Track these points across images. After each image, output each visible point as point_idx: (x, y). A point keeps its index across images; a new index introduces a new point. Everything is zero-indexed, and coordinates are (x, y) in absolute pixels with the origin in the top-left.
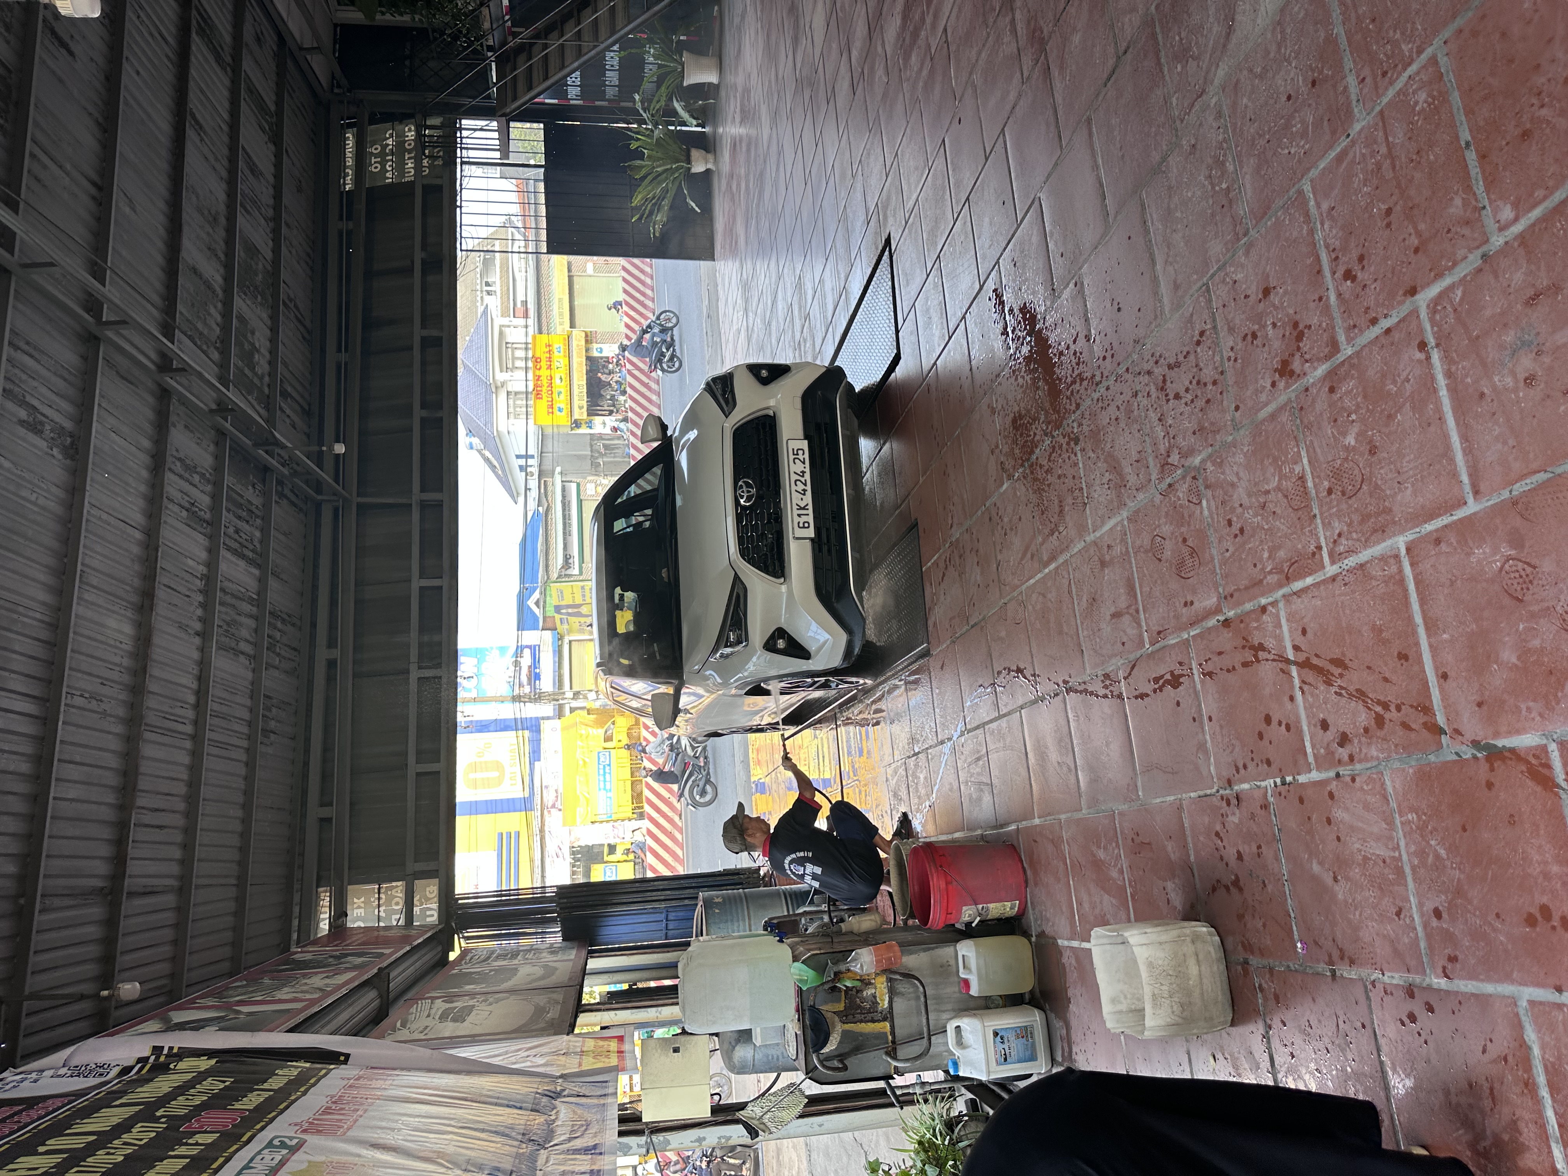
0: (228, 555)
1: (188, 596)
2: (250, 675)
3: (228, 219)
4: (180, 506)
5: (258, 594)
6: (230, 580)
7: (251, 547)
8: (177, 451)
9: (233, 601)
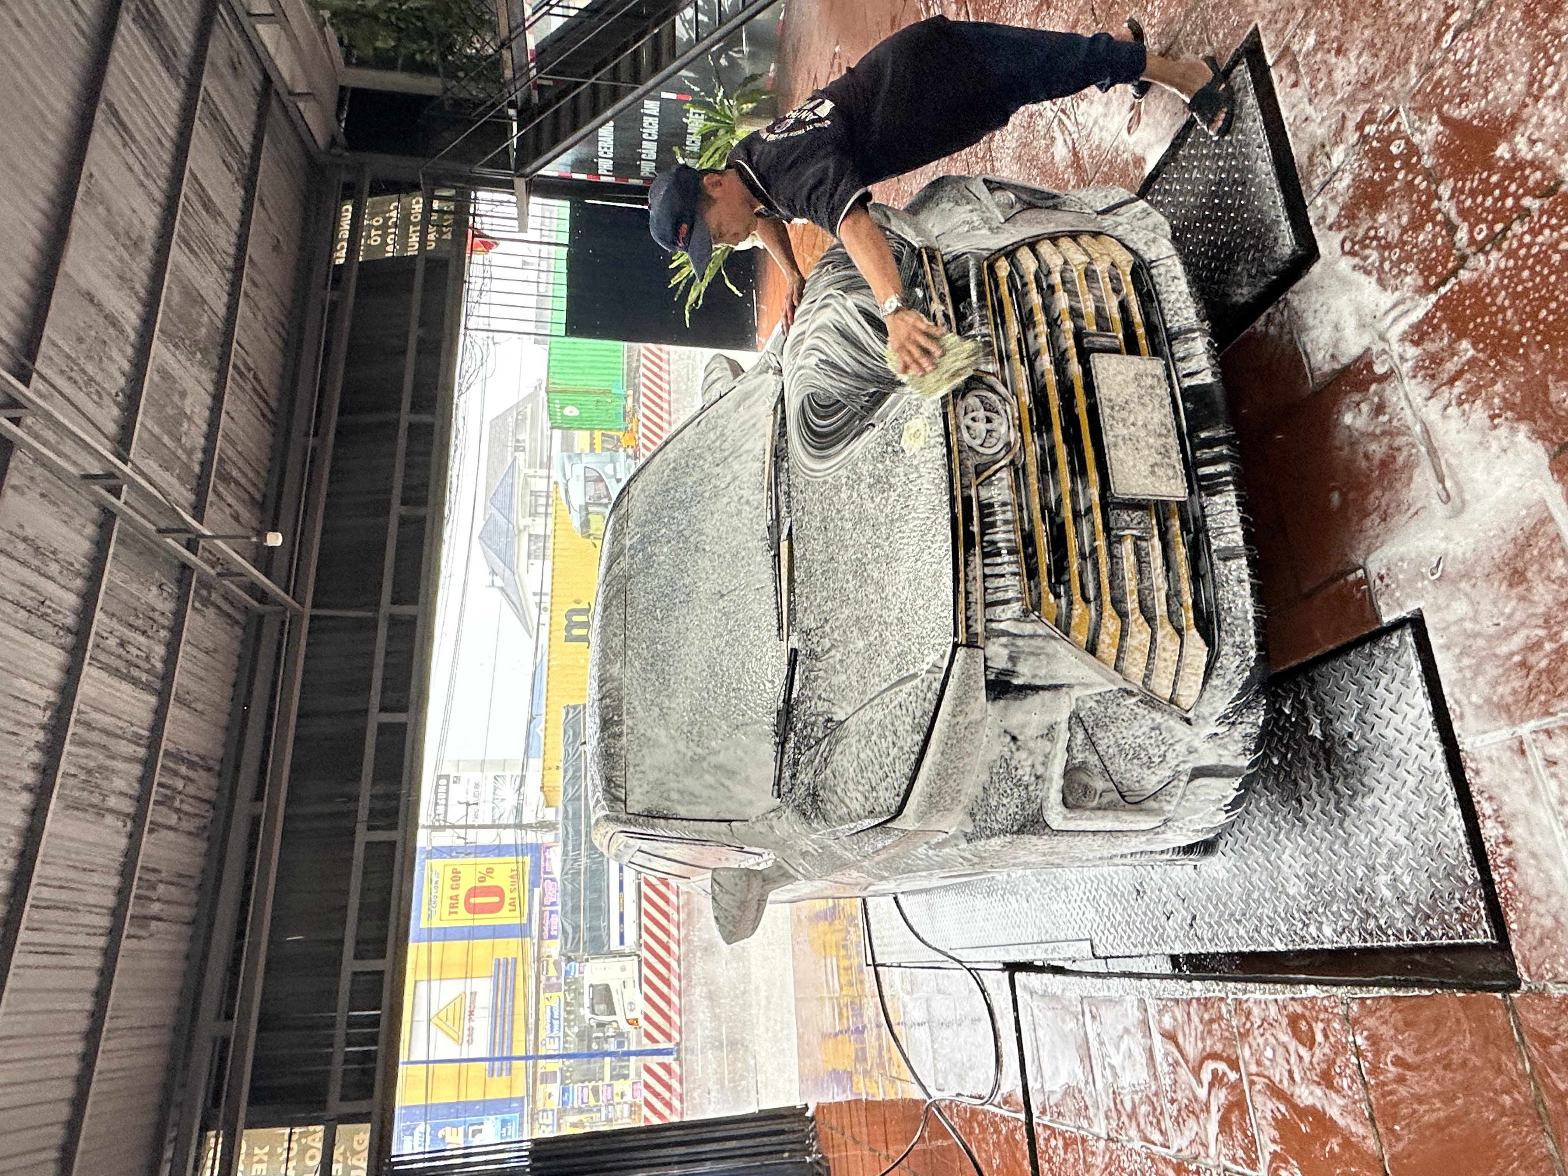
1: (14, 734)
2: (123, 843)
3: (155, 249)
5: (150, 729)
6: (98, 709)
7: (145, 666)
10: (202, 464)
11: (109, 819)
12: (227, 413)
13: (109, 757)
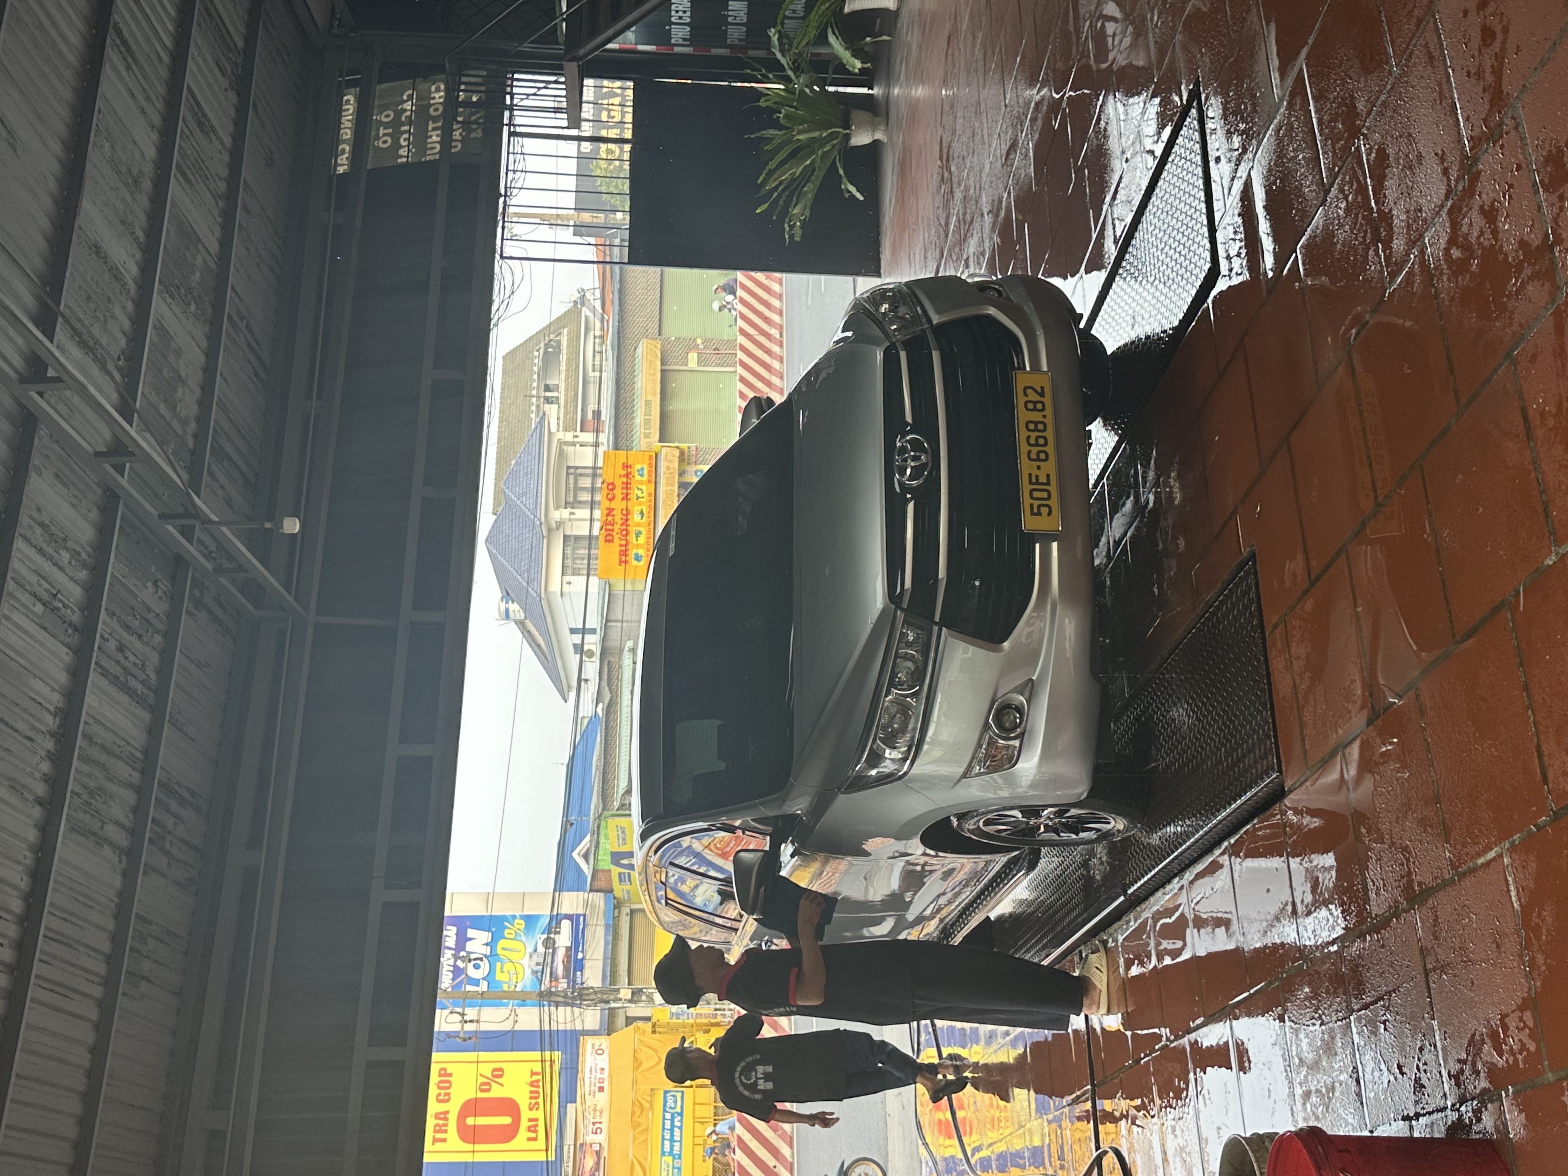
0: (104, 683)
1: (30, 739)
2: (118, 881)
3: (155, 186)
4: (35, 596)
5: (145, 752)
6: (100, 723)
7: (142, 676)
8: (39, 510)
9: (103, 758)
10: (195, 437)
11: (107, 851)
12: (221, 374)
13: (109, 779)
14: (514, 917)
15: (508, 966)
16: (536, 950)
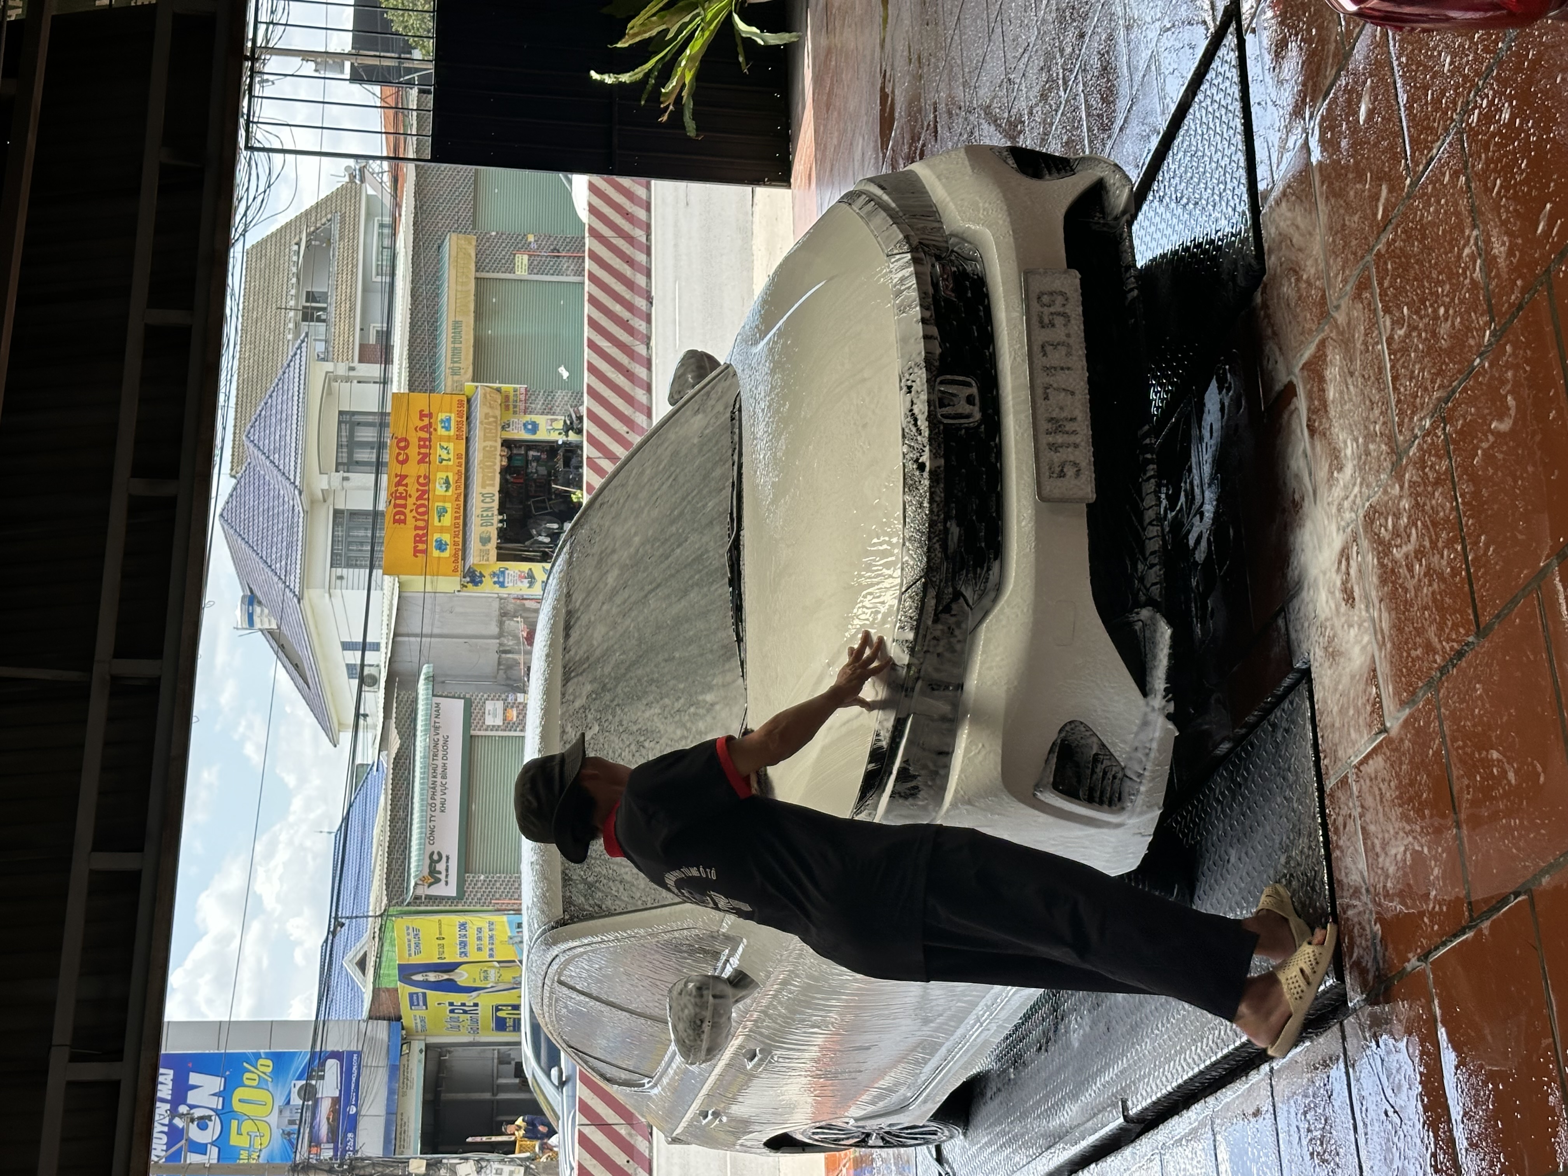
14: (258, 1056)
15: (247, 1126)
16: (288, 1103)
